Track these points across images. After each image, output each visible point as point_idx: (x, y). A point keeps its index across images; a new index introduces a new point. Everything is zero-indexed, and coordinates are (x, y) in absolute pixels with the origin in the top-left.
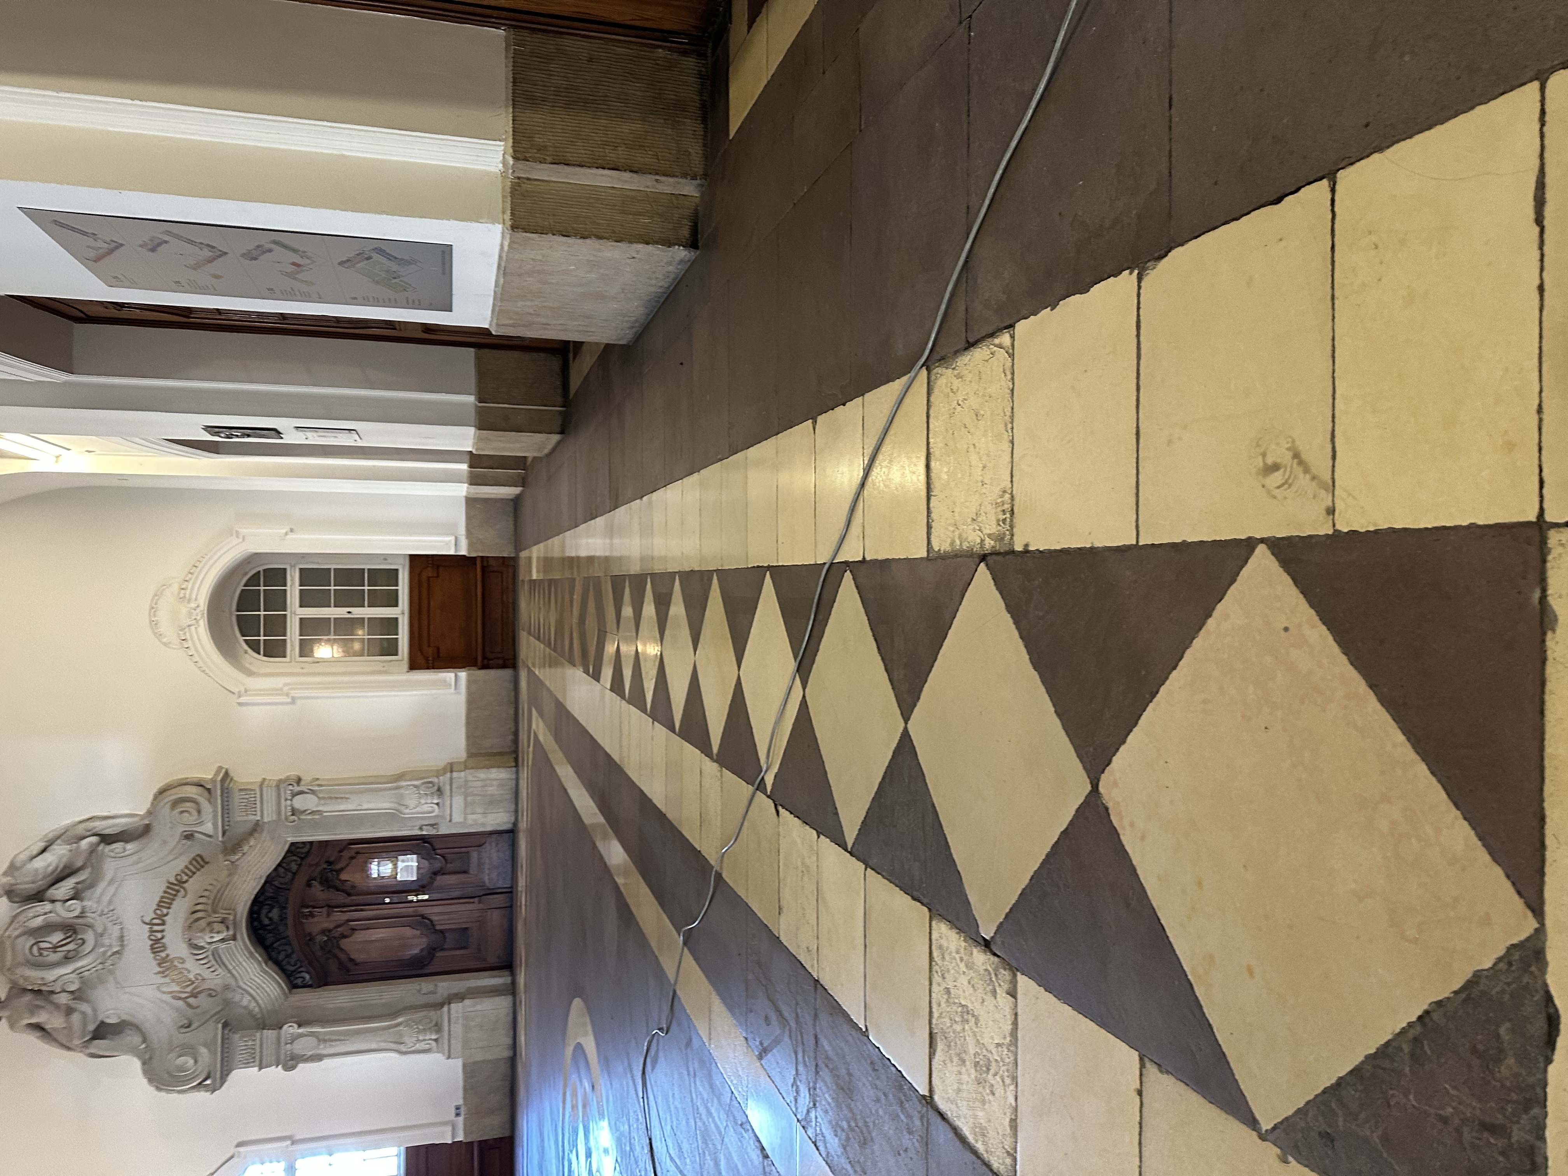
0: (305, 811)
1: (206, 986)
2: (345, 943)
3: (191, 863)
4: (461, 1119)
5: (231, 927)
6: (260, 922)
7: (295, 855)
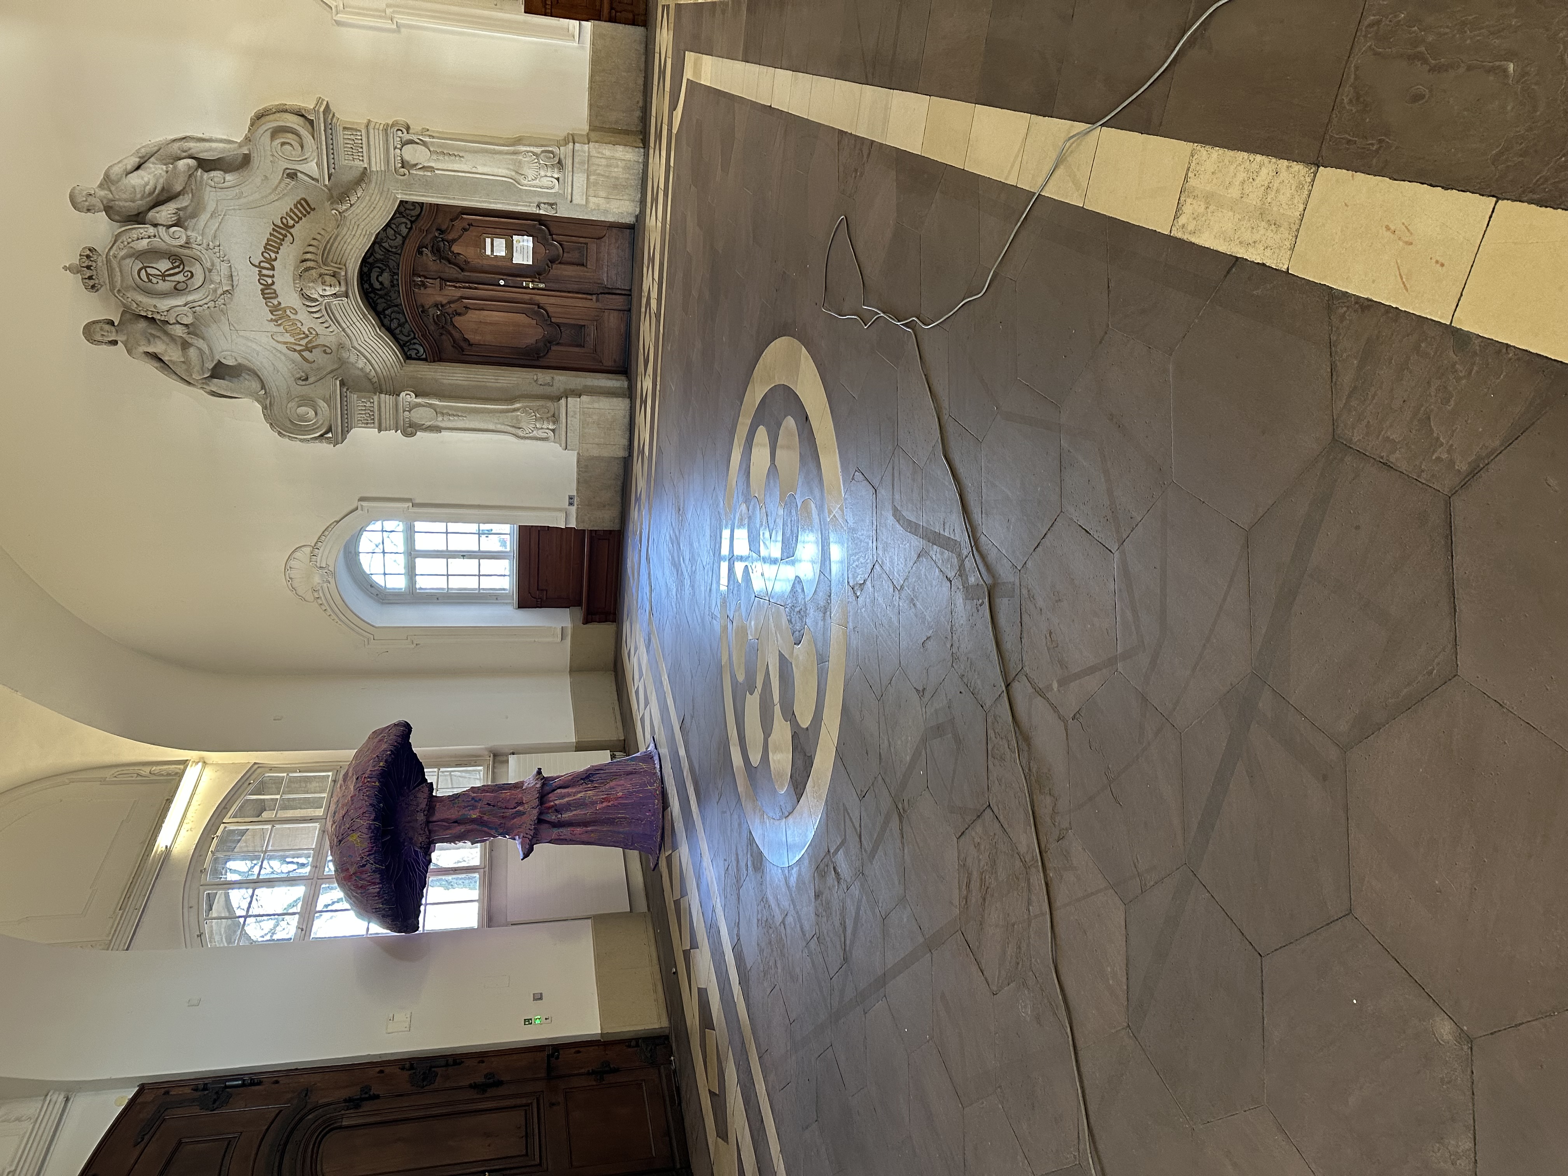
0: (416, 165)
1: (319, 342)
2: (457, 320)
3: (296, 206)
4: (573, 509)
5: (342, 283)
6: (371, 285)
7: (404, 217)
